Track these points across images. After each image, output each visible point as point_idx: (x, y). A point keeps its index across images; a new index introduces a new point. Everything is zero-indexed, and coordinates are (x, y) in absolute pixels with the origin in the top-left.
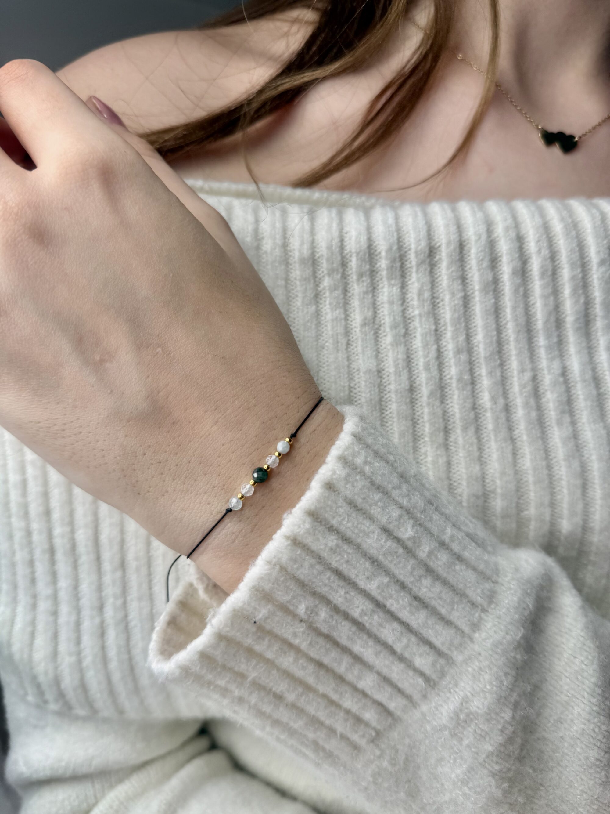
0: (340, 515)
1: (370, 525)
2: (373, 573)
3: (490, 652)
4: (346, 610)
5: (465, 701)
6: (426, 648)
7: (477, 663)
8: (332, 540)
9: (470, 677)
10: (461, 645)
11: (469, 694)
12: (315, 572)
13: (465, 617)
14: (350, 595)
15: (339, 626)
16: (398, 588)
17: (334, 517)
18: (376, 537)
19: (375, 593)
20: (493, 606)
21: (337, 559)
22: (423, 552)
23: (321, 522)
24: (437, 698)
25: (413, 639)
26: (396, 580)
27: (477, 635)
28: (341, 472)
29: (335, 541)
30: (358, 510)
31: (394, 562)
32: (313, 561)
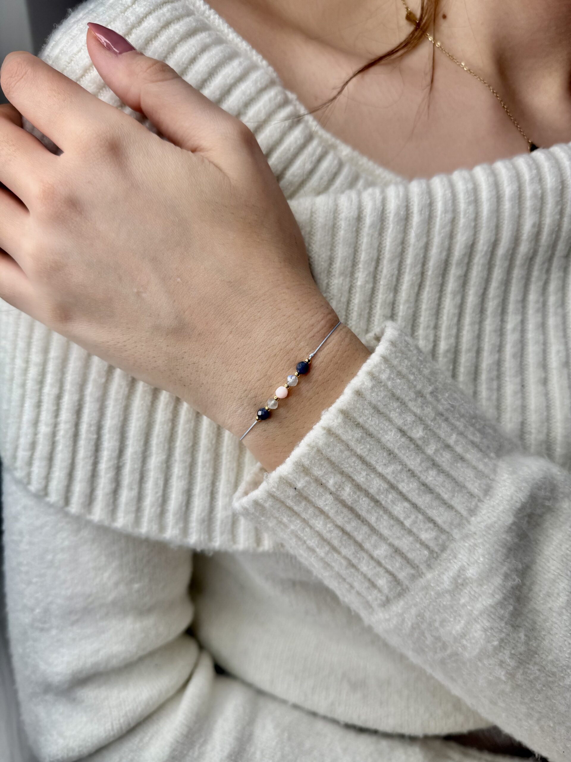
0: (366, 416)
1: (389, 425)
2: (389, 461)
3: (484, 533)
4: (367, 489)
5: (462, 569)
6: (431, 525)
7: (473, 541)
8: (358, 433)
9: (467, 551)
10: (459, 525)
11: (465, 564)
12: (344, 456)
13: (464, 503)
14: (370, 477)
15: (361, 501)
16: (409, 475)
17: (360, 417)
18: (393, 434)
19: (389, 477)
20: (488, 498)
21: (361, 448)
22: (430, 450)
23: (350, 419)
24: (439, 567)
25: (420, 517)
26: (408, 469)
27: (473, 519)
28: (368, 384)
29: (360, 434)
30: (380, 414)
31: (407, 455)
32: (342, 448)
